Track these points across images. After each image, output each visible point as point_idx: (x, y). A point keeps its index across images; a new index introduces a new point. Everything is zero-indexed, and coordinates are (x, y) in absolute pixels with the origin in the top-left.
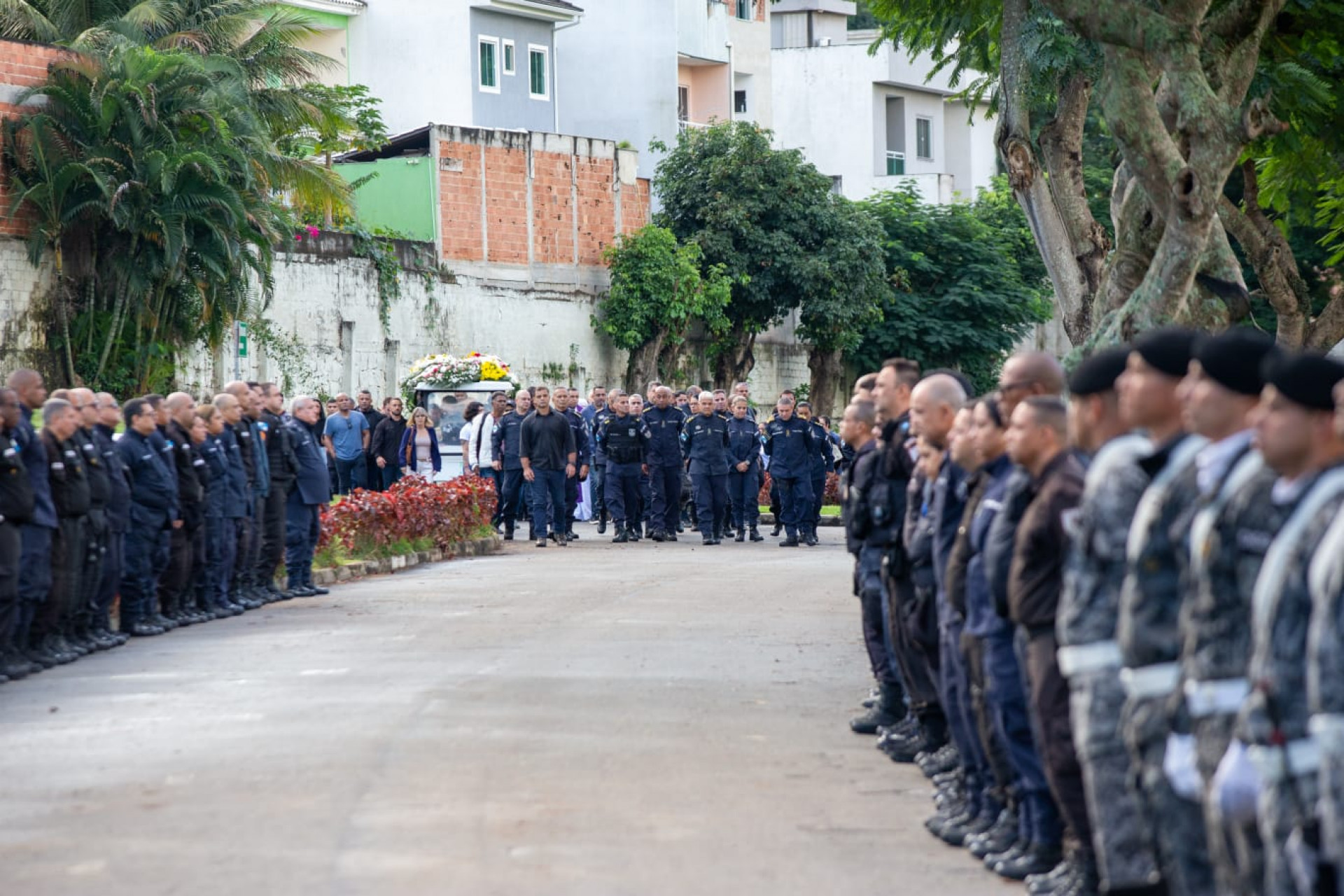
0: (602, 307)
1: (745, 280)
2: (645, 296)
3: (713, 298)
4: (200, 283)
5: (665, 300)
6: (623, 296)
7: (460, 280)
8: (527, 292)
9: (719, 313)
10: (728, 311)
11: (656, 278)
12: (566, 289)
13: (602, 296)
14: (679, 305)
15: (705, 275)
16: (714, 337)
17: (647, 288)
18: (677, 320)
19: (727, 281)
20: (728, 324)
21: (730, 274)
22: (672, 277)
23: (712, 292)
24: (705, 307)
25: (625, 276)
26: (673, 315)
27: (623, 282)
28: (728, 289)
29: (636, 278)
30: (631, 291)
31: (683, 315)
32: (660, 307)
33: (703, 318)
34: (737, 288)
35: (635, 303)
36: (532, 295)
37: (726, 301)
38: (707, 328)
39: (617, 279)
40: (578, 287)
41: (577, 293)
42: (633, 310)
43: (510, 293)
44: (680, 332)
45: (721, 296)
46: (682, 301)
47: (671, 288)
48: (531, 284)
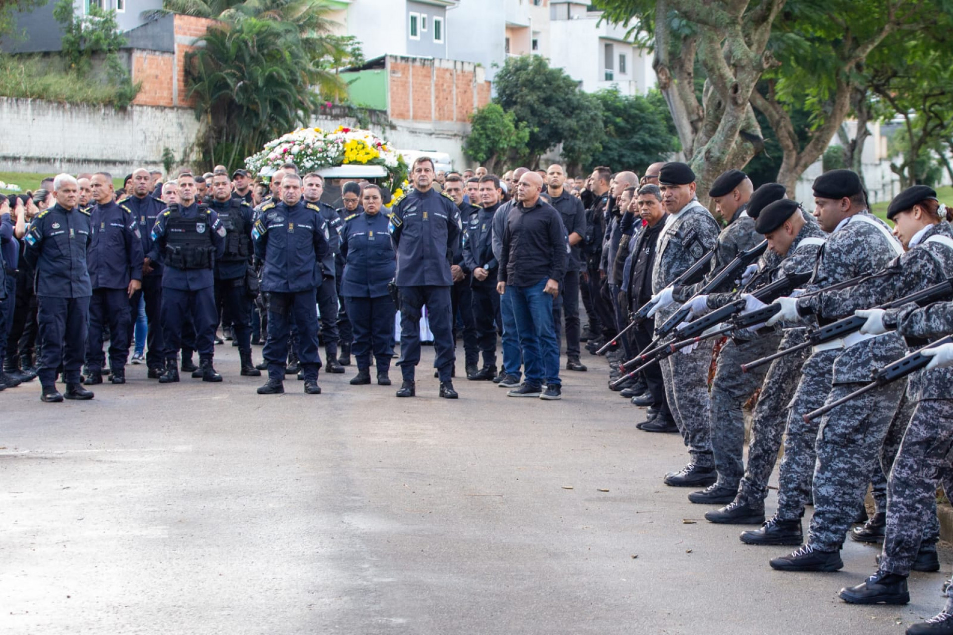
0: (467, 142)
1: (536, 130)
2: (488, 137)
3: (520, 138)
4: (275, 130)
5: (497, 139)
6: (477, 136)
7: (399, 128)
8: (431, 134)
9: (523, 145)
10: (528, 145)
11: (493, 129)
12: (450, 133)
13: (467, 136)
14: (504, 142)
15: (517, 127)
16: (521, 158)
17: (489, 133)
18: (503, 149)
19: (527, 130)
20: (527, 151)
21: (529, 127)
22: (501, 128)
23: (520, 135)
24: (517, 143)
25: (478, 127)
26: (501, 146)
27: (477, 130)
28: (527, 134)
29: (484, 128)
30: (481, 135)
31: (506, 146)
32: (495, 143)
33: (515, 148)
34: (532, 134)
35: (483, 140)
36: (433, 136)
37: (527, 139)
38: (517, 153)
39: (474, 129)
40: (455, 132)
41: (455, 135)
42: (481, 144)
43: (423, 135)
44: (504, 154)
45: (524, 137)
46: (505, 139)
47: (500, 133)
48: (433, 131)
